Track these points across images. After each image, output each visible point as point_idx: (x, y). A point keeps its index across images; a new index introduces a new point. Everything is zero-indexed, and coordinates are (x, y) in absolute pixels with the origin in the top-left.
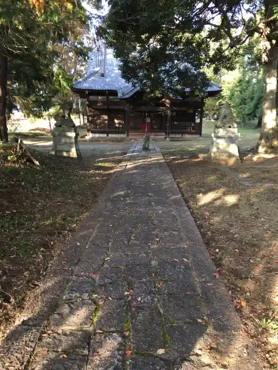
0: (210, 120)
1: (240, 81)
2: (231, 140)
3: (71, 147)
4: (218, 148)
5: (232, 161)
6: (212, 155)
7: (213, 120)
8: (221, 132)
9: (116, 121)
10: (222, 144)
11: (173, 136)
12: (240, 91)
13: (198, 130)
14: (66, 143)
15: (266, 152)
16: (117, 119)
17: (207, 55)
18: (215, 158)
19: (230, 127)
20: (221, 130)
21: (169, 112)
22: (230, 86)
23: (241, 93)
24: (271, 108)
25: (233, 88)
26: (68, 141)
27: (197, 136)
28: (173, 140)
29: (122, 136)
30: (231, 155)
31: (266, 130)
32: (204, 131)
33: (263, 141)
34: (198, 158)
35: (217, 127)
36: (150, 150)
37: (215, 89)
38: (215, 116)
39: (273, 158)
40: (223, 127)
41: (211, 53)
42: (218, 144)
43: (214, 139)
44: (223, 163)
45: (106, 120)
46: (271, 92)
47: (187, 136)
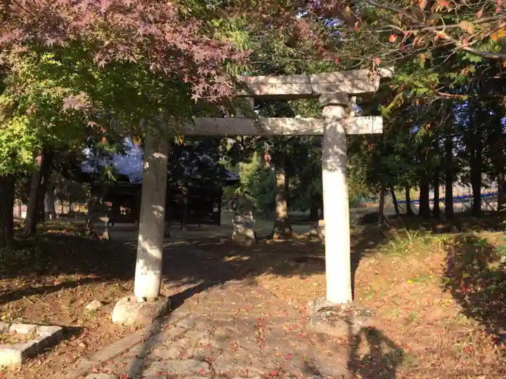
0: (228, 209)
1: (259, 170)
2: (248, 225)
3: (104, 231)
4: (237, 232)
5: (249, 243)
6: (233, 238)
7: (231, 210)
8: (240, 219)
9: (122, 209)
10: (240, 228)
11: (190, 226)
12: (260, 180)
13: (216, 219)
14: (99, 227)
15: (279, 238)
16: (123, 206)
17: (224, 148)
18: (235, 240)
19: (246, 214)
20: (239, 217)
21: (185, 201)
22: (249, 173)
23: (261, 182)
24: (281, 200)
25: (252, 175)
26: (100, 224)
27: (216, 226)
28: (190, 229)
29: (130, 225)
30: (248, 238)
31: (278, 219)
32: (223, 222)
33: (277, 229)
34: (220, 242)
35: (237, 214)
36: (171, 237)
37: (233, 178)
38: (234, 205)
39: (282, 242)
40: (241, 214)
41: (229, 148)
42: (237, 228)
43: (234, 224)
44: (241, 245)
45: (110, 207)
46: (281, 185)
47: (204, 226)
